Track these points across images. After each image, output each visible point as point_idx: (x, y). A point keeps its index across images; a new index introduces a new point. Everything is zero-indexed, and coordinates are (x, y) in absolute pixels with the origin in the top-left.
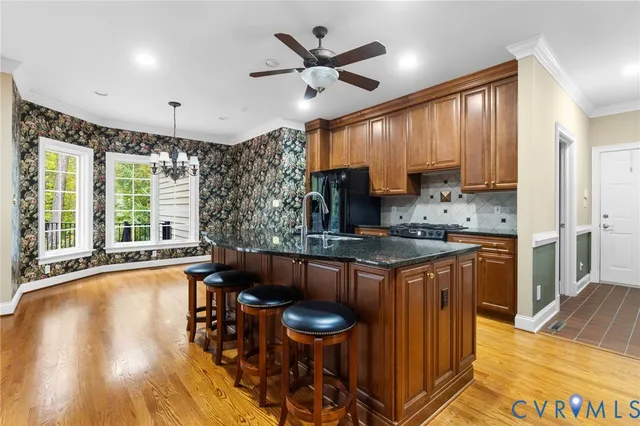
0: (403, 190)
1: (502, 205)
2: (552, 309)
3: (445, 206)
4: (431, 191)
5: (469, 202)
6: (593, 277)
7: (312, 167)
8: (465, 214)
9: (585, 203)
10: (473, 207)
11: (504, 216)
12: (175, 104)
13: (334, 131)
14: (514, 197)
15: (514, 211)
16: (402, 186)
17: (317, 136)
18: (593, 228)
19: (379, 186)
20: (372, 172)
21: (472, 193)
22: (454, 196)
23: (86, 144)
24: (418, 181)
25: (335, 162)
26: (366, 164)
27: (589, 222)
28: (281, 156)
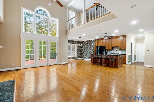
0: (111, 49)
1: (124, 51)
2: (130, 63)
3: (117, 51)
4: (115, 49)
5: (120, 51)
6: (136, 61)
7: (96, 46)
8: (119, 52)
9: (135, 51)
12: (80, 38)
13: (99, 40)
14: (126, 50)
15: (126, 52)
16: (111, 48)
17: (97, 41)
18: (136, 54)
19: (107, 48)
20: (106, 46)
21: (120, 50)
22: (118, 50)
23: (71, 43)
24: (113, 48)
25: (100, 45)
26: (105, 45)
27: (136, 53)
28: (92, 44)
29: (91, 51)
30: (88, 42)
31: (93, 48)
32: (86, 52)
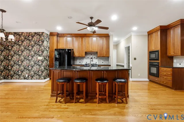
4: (88, 56)
8: (95, 61)
10: (97, 60)
11: (103, 62)
14: (109, 58)
16: (84, 55)
22: (93, 58)
25: (61, 47)
26: (72, 48)
28: (43, 42)
29: (40, 58)
30: (33, 37)
31: (45, 52)
32: (25, 63)
